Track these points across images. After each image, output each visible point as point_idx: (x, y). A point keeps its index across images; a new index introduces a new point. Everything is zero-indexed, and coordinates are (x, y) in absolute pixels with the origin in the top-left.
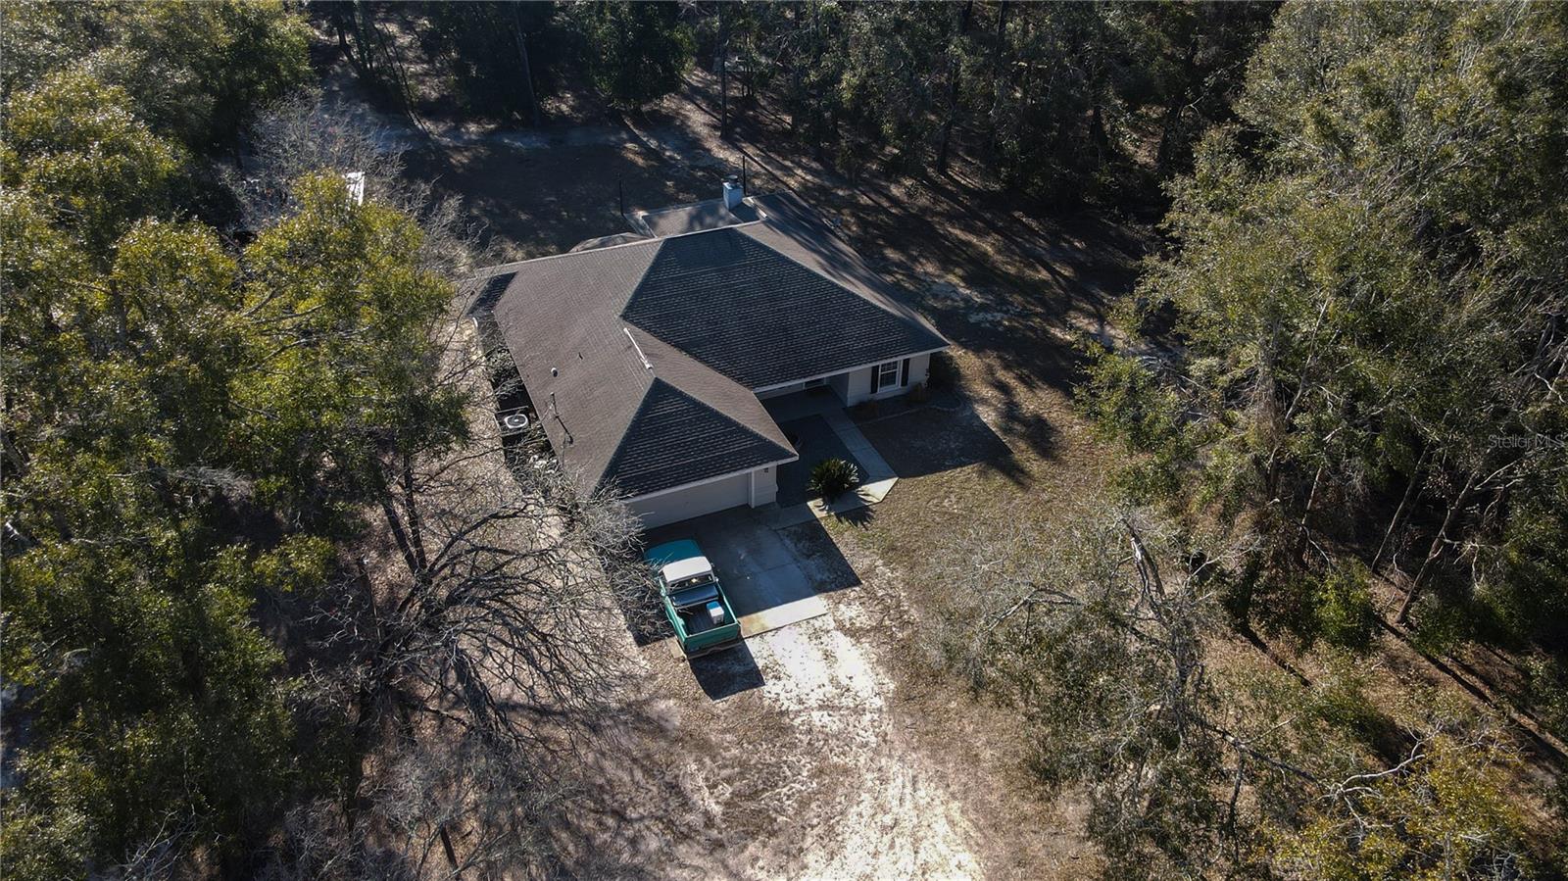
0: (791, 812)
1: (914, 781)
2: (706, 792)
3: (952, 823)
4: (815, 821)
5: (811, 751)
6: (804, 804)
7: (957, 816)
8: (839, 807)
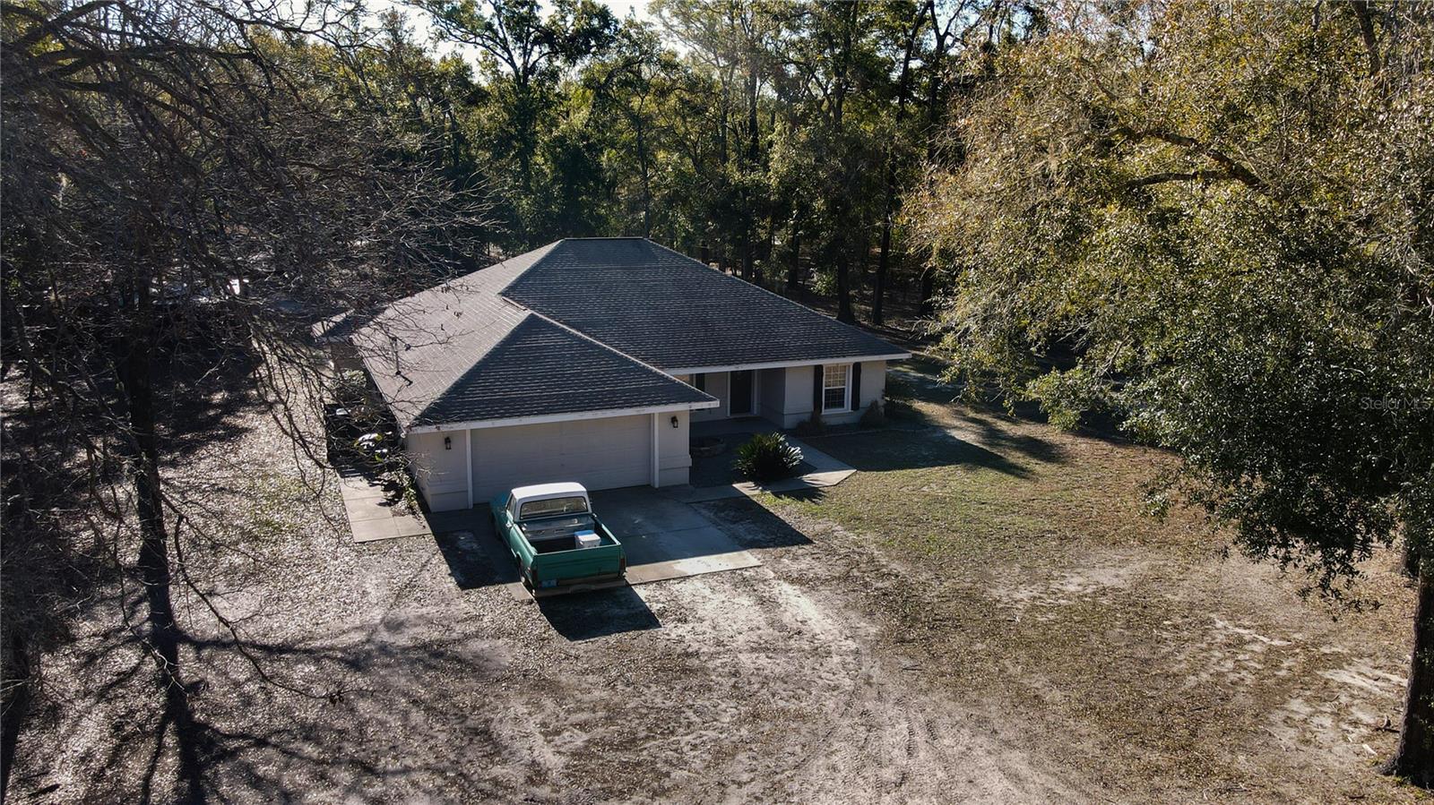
0: (698, 764)
1: (930, 727)
2: (540, 739)
3: (1016, 778)
4: (745, 777)
5: (737, 693)
6: (722, 755)
7: (1024, 770)
8: (791, 760)
